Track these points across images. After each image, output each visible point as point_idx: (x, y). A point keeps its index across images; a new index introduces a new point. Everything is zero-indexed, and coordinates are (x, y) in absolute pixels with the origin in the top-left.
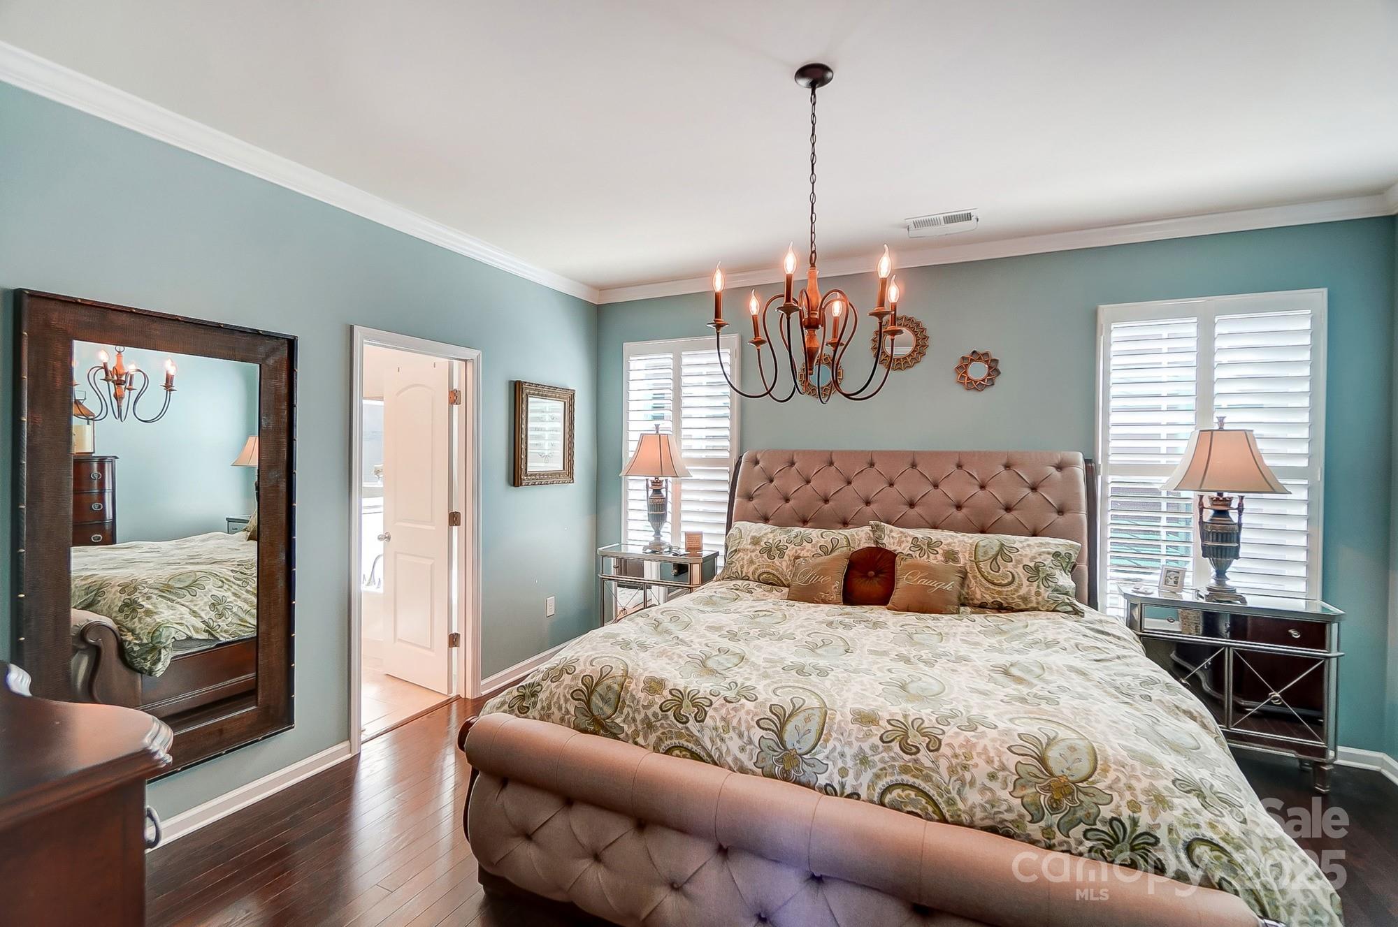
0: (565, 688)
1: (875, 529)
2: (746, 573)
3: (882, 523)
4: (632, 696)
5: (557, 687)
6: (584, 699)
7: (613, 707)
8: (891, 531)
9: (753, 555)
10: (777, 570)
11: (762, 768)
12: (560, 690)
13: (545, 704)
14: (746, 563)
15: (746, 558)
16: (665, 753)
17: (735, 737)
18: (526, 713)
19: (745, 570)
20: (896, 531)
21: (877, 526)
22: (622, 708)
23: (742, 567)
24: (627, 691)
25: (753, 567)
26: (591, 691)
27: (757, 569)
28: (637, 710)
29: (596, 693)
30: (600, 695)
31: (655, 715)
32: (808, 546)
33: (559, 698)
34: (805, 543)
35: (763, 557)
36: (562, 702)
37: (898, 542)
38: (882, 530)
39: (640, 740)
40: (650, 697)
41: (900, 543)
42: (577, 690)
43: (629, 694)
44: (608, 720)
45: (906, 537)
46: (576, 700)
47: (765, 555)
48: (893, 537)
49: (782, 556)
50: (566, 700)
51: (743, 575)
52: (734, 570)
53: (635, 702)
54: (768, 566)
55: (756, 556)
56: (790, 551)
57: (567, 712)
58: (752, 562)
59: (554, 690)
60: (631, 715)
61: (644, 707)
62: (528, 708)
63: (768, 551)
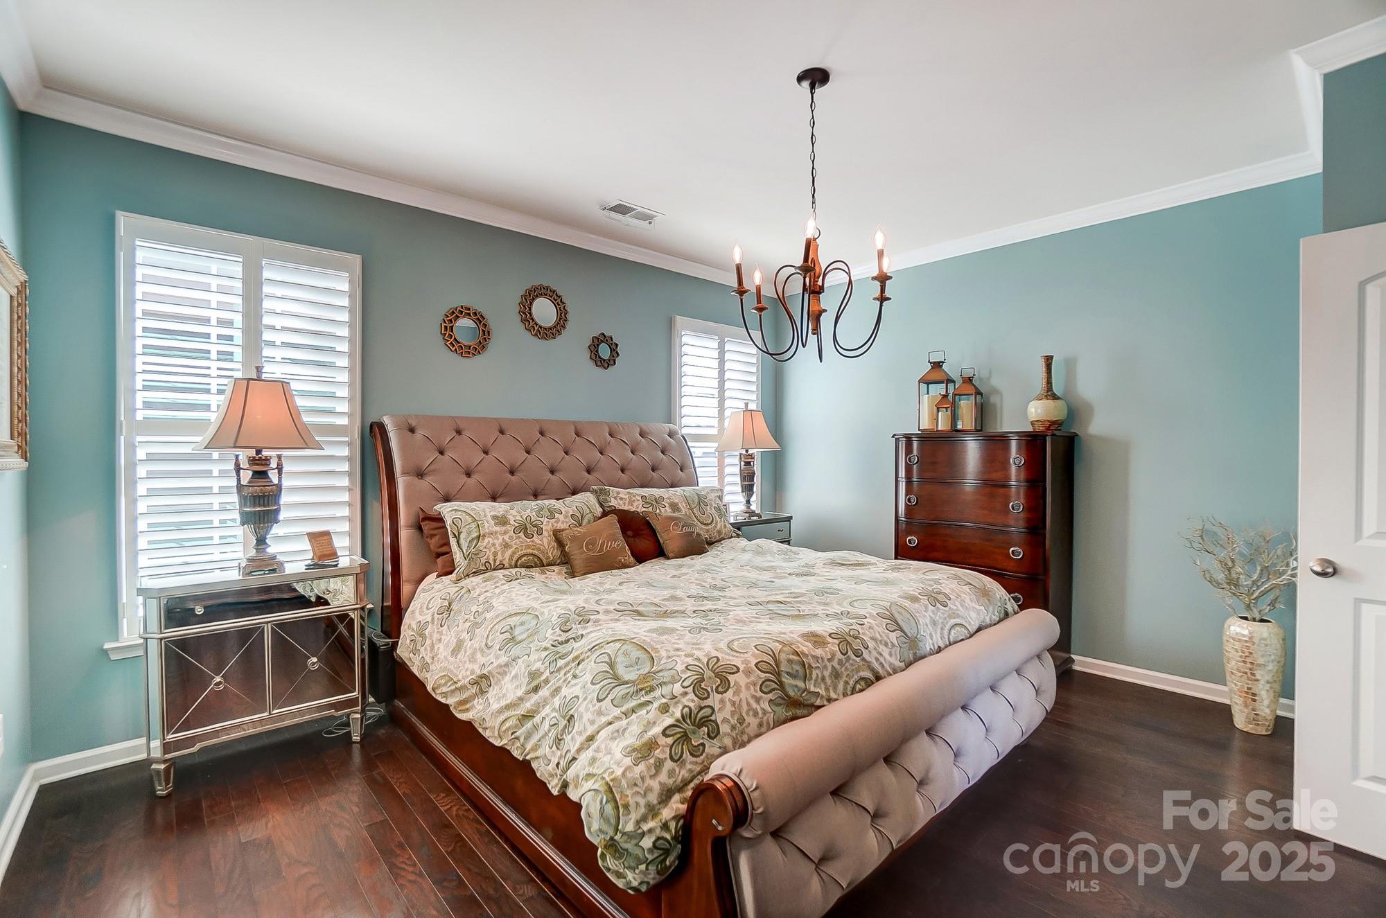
0: (748, 688)
1: (598, 494)
2: (501, 561)
3: (606, 487)
4: (813, 657)
5: (737, 693)
6: (776, 686)
7: (803, 678)
8: (618, 493)
9: (506, 537)
10: (539, 549)
11: (904, 661)
12: (744, 694)
13: (734, 721)
14: (499, 548)
15: (498, 542)
16: (852, 694)
17: (884, 648)
18: (704, 751)
19: (499, 557)
20: (623, 493)
21: (601, 490)
22: (811, 674)
23: (495, 554)
24: (806, 656)
25: (510, 552)
26: (778, 674)
27: (514, 553)
28: (825, 667)
29: (783, 674)
30: (788, 673)
31: (840, 661)
32: (561, 517)
33: (748, 704)
34: (557, 515)
35: (520, 537)
36: (754, 705)
37: (629, 503)
38: (606, 493)
39: (833, 695)
40: (827, 649)
41: (631, 503)
42: (763, 682)
43: (810, 657)
44: (804, 695)
45: (634, 496)
46: (769, 693)
47: (522, 535)
48: (621, 499)
49: (540, 532)
50: (758, 700)
51: (497, 564)
52: (483, 560)
53: (820, 660)
54: (528, 547)
55: (511, 537)
56: (548, 526)
57: (765, 712)
58: (506, 546)
59: (736, 699)
60: (820, 676)
61: (829, 660)
62: (703, 745)
63: (524, 529)
